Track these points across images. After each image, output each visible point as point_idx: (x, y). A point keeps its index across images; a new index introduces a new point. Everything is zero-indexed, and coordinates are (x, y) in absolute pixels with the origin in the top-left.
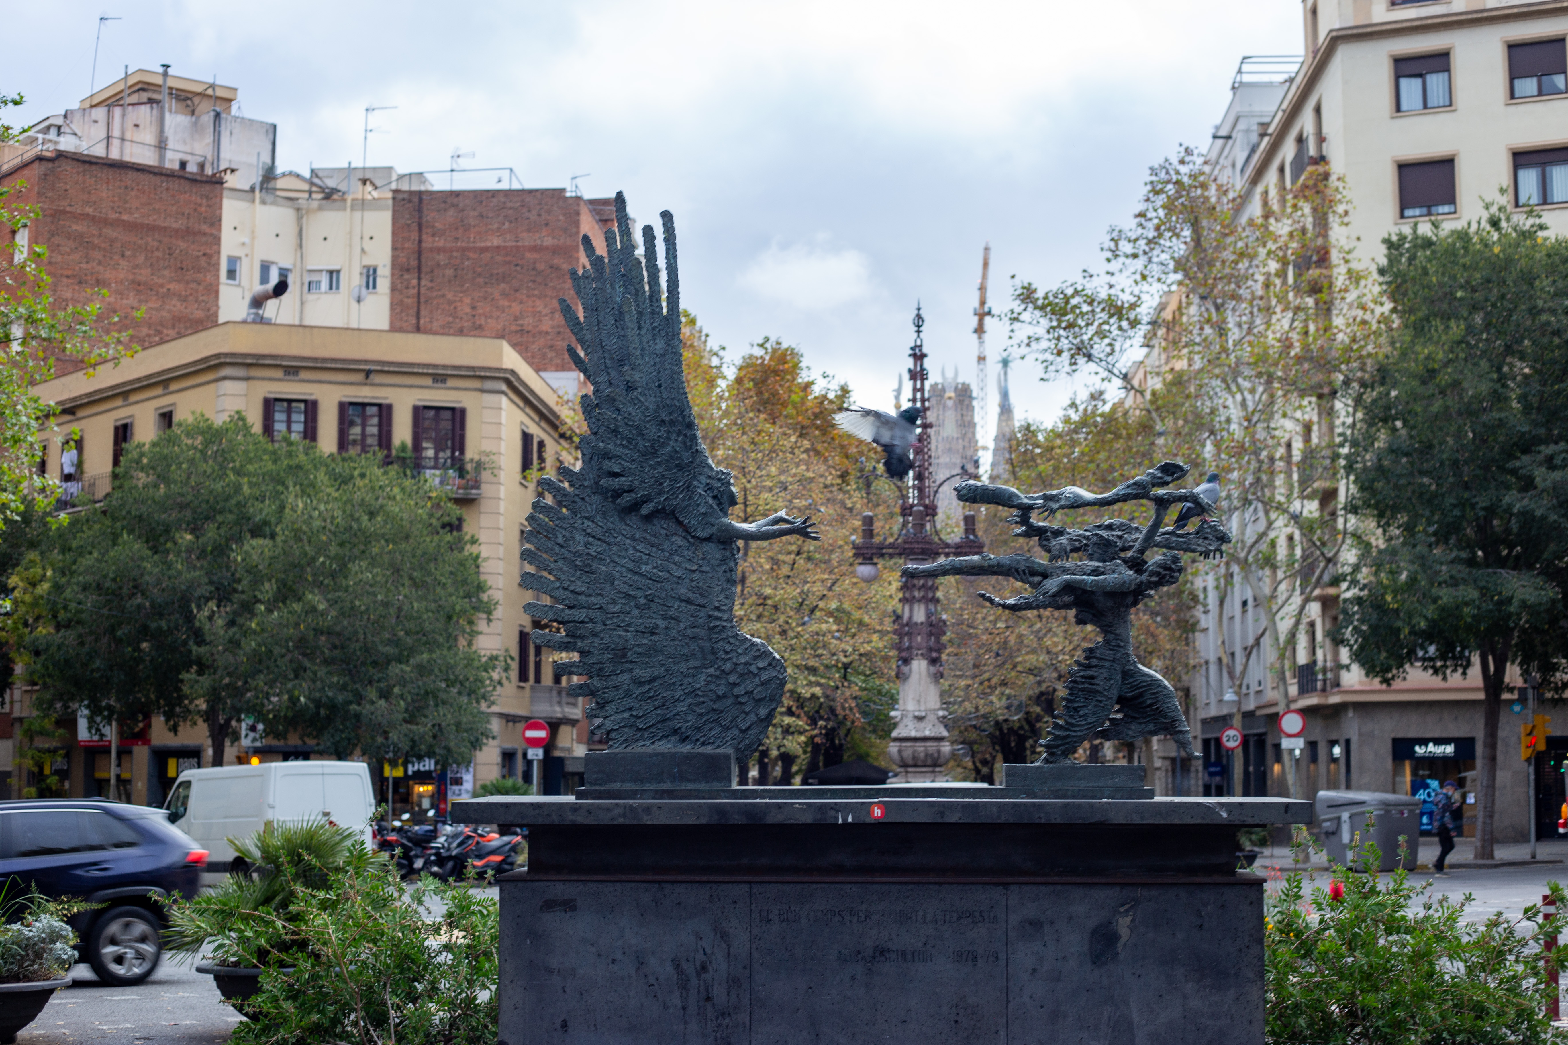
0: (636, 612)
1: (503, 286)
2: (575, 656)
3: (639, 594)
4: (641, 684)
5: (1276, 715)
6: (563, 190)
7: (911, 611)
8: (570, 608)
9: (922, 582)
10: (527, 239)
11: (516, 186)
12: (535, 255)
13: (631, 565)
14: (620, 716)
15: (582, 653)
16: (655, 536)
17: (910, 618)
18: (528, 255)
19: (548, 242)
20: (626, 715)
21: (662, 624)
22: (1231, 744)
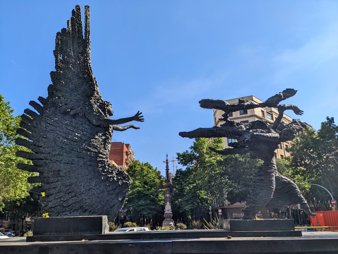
0: (65, 154)
1: (114, 154)
2: (37, 174)
3: (67, 147)
4: (66, 186)
5: (218, 209)
6: (122, 142)
7: (167, 195)
8: (36, 153)
9: (168, 191)
10: (117, 148)
11: (116, 142)
12: (118, 150)
13: (64, 135)
14: (56, 201)
15: (40, 173)
16: (76, 124)
17: (167, 196)
18: (117, 150)
19: (120, 149)
20: (59, 200)
21: (76, 159)
22: (210, 214)
